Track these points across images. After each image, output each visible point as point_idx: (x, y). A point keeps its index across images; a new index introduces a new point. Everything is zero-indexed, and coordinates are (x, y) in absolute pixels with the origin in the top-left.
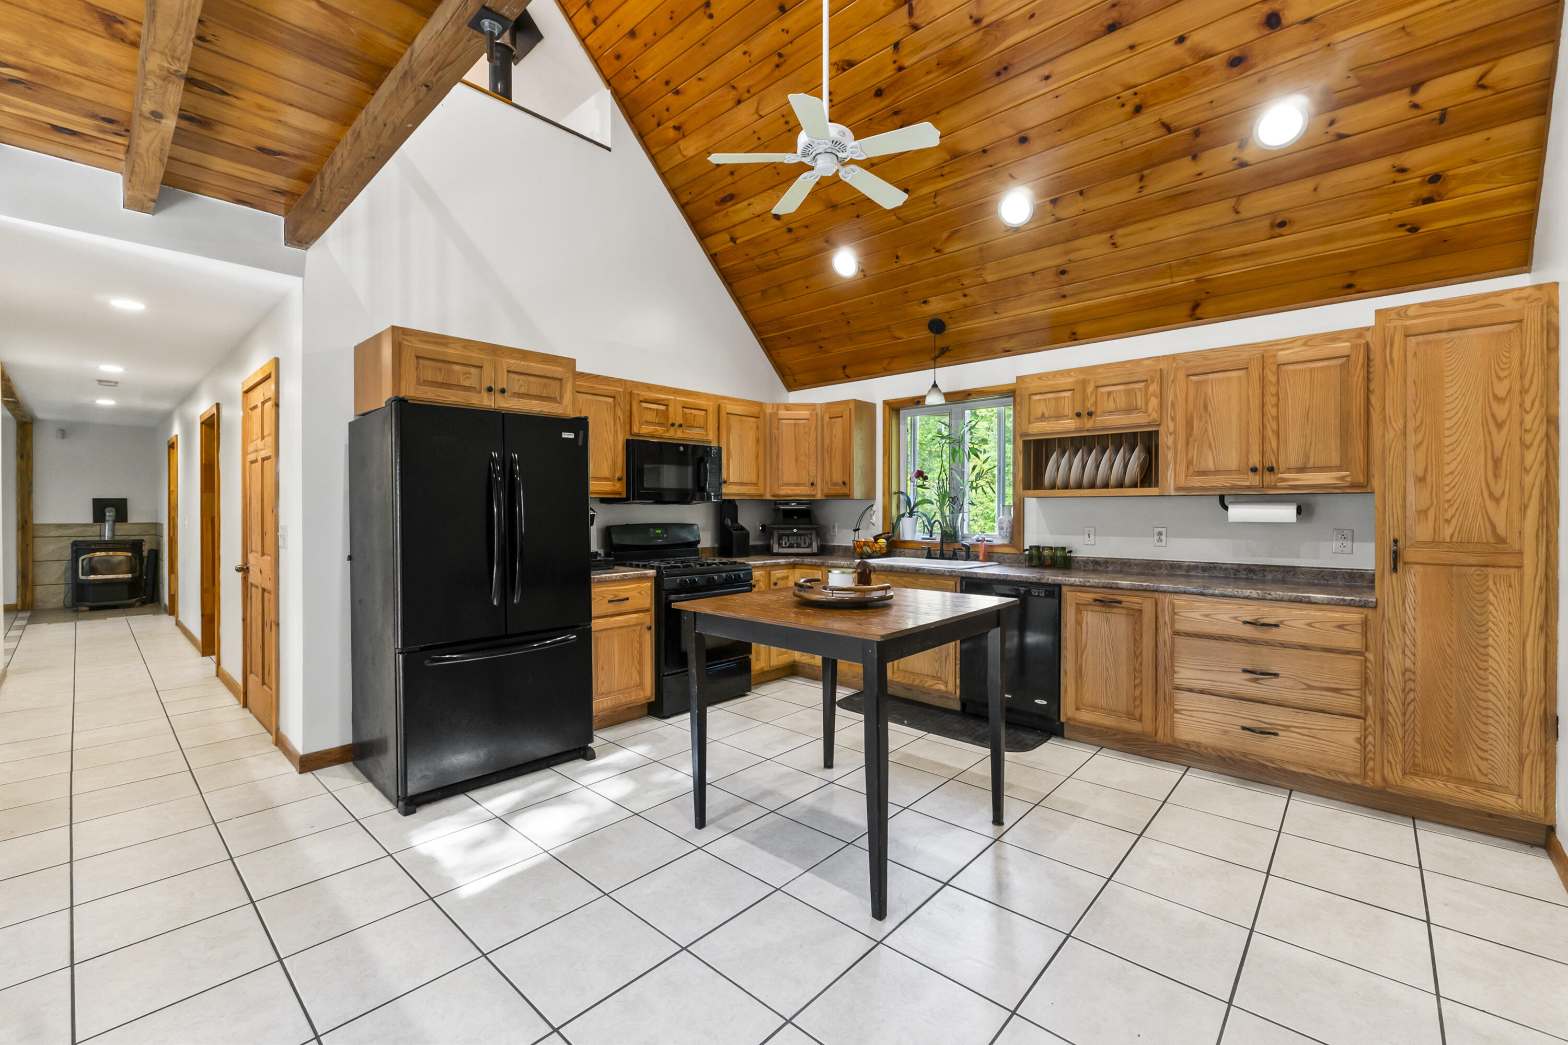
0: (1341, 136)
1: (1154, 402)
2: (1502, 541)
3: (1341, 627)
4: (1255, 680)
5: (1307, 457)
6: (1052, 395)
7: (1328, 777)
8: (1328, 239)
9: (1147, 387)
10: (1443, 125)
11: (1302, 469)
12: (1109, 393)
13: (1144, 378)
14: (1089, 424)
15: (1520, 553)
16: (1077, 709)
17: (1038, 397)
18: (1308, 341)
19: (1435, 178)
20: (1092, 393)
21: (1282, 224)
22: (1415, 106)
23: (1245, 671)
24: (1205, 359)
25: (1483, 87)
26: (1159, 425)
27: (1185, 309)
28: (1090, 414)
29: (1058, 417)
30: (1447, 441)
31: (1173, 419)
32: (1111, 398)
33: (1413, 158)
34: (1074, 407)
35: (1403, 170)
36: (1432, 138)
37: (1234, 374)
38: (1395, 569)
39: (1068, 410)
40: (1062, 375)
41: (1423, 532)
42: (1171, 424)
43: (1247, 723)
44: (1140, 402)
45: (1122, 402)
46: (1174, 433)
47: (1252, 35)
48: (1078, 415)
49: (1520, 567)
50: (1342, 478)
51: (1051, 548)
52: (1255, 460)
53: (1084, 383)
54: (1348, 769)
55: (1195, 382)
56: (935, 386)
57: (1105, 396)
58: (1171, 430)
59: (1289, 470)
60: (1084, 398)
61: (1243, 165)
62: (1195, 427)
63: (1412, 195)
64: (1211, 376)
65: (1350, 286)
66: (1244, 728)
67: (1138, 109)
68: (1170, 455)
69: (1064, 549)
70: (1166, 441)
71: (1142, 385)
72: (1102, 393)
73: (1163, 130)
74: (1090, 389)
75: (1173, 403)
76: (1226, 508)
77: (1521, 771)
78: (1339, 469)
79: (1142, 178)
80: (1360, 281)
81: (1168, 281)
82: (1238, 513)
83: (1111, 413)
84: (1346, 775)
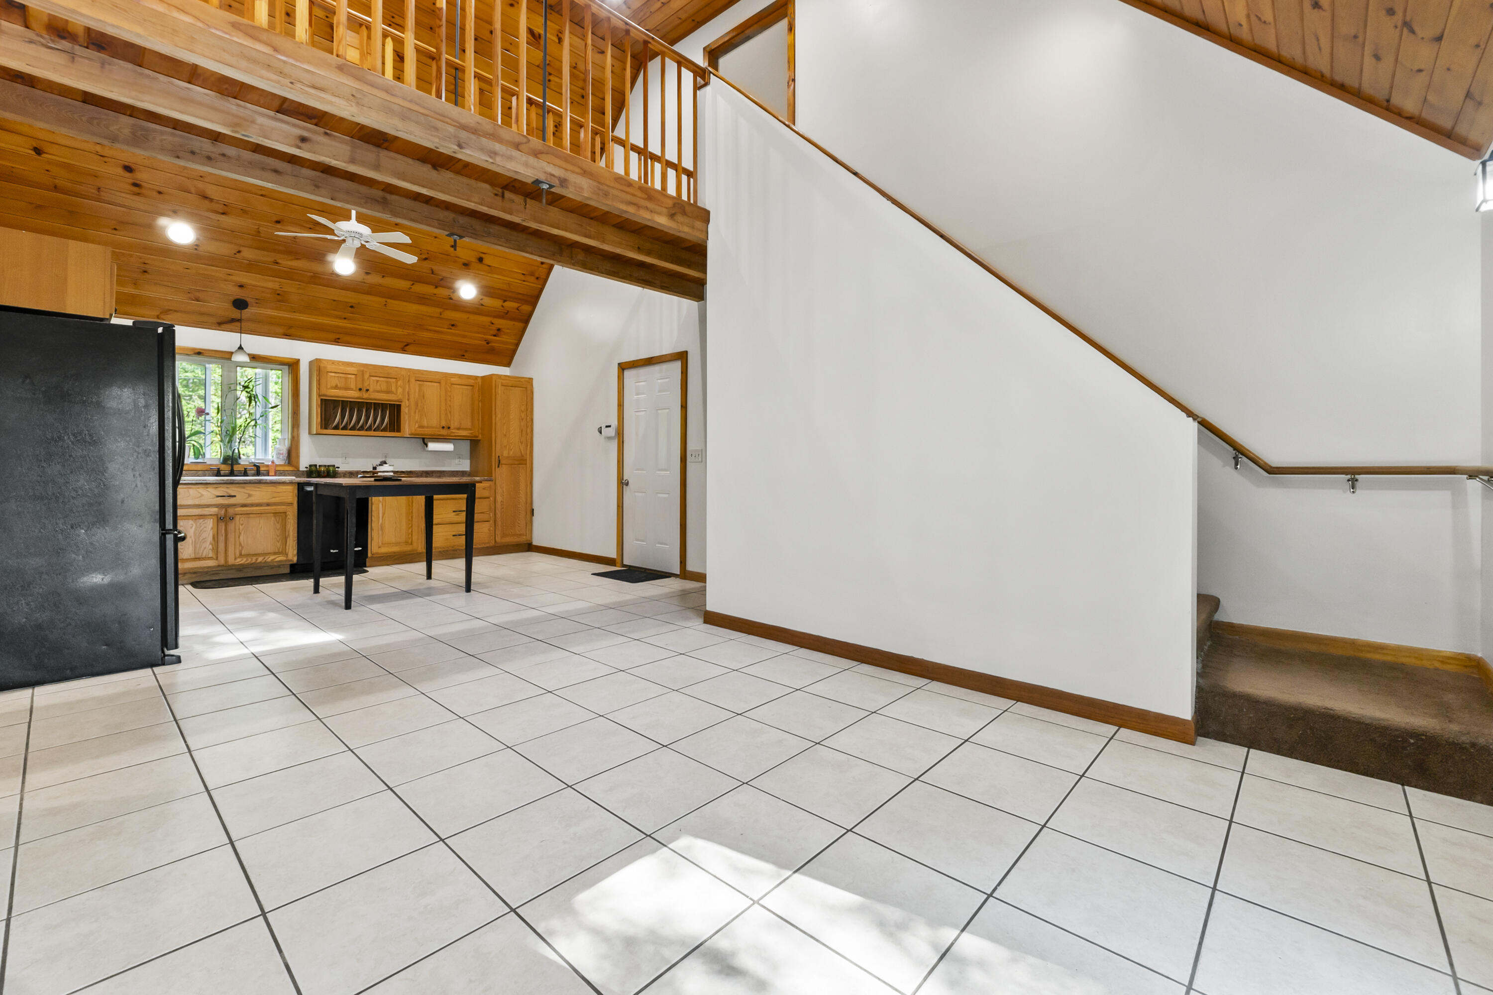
0: (482, 305)
1: (400, 390)
2: (523, 456)
3: (484, 489)
4: (457, 515)
5: (461, 424)
6: (343, 375)
7: (480, 547)
8: (464, 337)
9: (397, 383)
10: (507, 315)
11: (459, 429)
12: (378, 381)
13: (395, 377)
14: (366, 395)
15: (526, 460)
16: (379, 547)
17: (333, 374)
18: (461, 376)
19: (499, 330)
20: (368, 378)
21: (453, 325)
22: (503, 306)
23: (454, 511)
24: (423, 375)
25: (518, 309)
26: (401, 402)
27: (402, 345)
28: (367, 390)
29: (346, 389)
30: (511, 423)
31: (408, 400)
32: (378, 384)
33: (495, 321)
34: (356, 384)
35: (492, 323)
36: (502, 317)
37: (435, 384)
38: (498, 467)
39: (353, 386)
40: (348, 365)
41: (505, 454)
42: (407, 402)
43: (454, 534)
44: (393, 389)
45: (384, 387)
46: (409, 406)
47: (473, 260)
48: (360, 389)
49: (526, 464)
50: (471, 433)
51: (325, 466)
52: (443, 424)
53: (363, 372)
54: (487, 541)
55: (420, 384)
56: (241, 348)
57: (375, 382)
58: (407, 405)
59: (454, 429)
60: (363, 380)
61: (451, 299)
62: (419, 405)
63: (492, 332)
64: (425, 383)
65: (464, 356)
66: (454, 536)
67: (426, 259)
68: (407, 417)
69: (334, 466)
70: (404, 410)
71: (394, 380)
72: (373, 380)
73: (431, 272)
74: (366, 376)
75: (408, 393)
76: (427, 446)
77: (526, 528)
78: (470, 430)
79: (413, 284)
80: (467, 355)
81: (401, 330)
82: (432, 446)
83: (378, 392)
84: (485, 544)
